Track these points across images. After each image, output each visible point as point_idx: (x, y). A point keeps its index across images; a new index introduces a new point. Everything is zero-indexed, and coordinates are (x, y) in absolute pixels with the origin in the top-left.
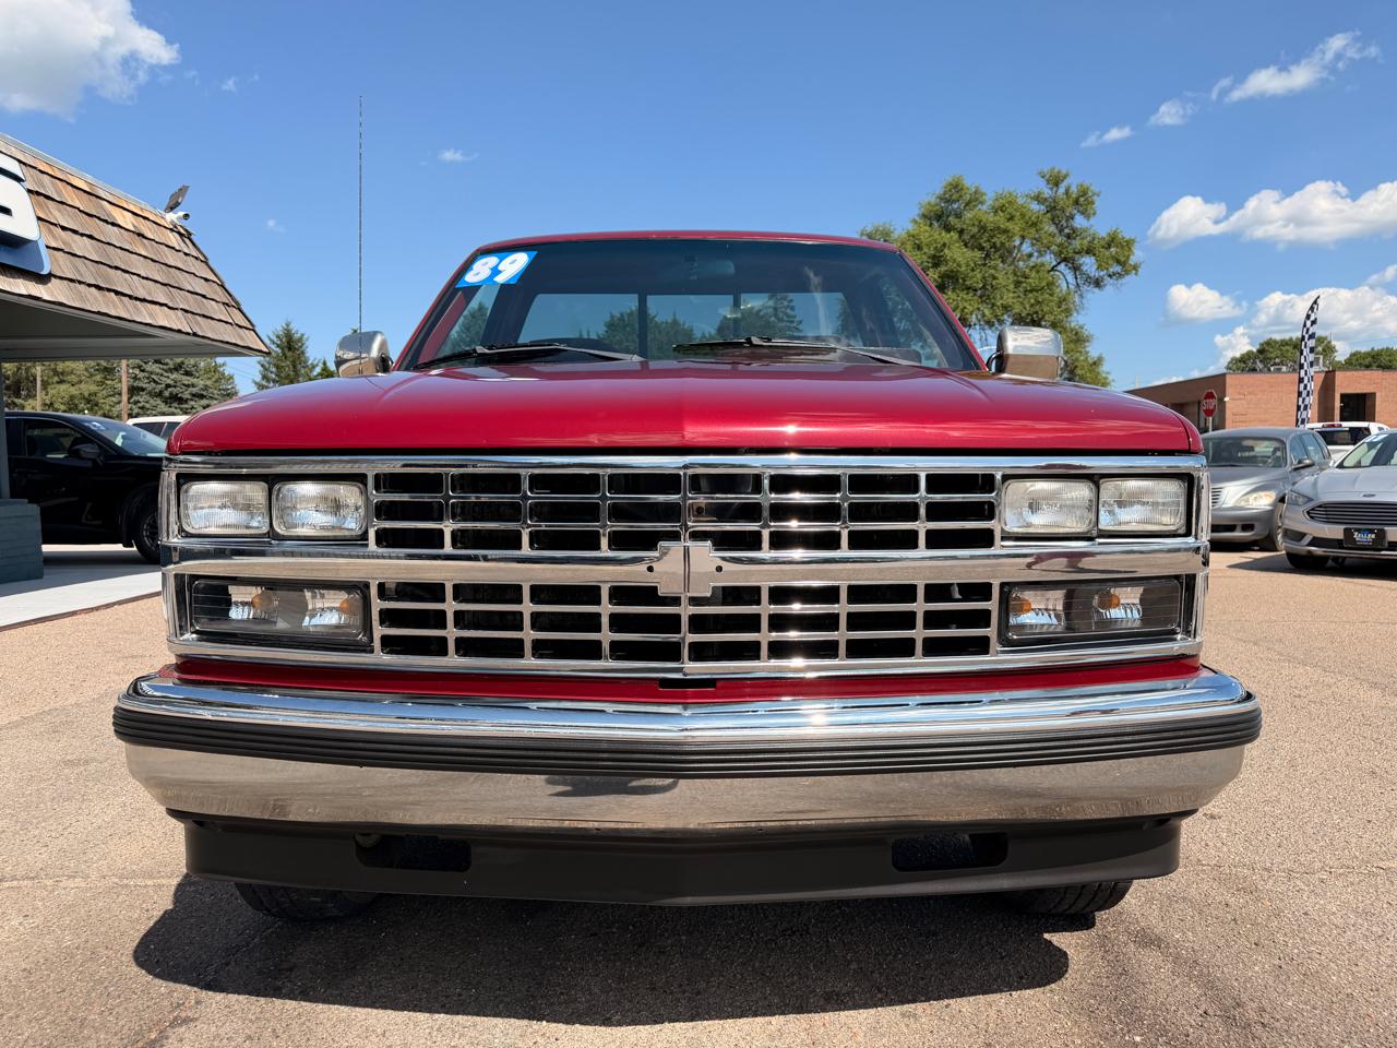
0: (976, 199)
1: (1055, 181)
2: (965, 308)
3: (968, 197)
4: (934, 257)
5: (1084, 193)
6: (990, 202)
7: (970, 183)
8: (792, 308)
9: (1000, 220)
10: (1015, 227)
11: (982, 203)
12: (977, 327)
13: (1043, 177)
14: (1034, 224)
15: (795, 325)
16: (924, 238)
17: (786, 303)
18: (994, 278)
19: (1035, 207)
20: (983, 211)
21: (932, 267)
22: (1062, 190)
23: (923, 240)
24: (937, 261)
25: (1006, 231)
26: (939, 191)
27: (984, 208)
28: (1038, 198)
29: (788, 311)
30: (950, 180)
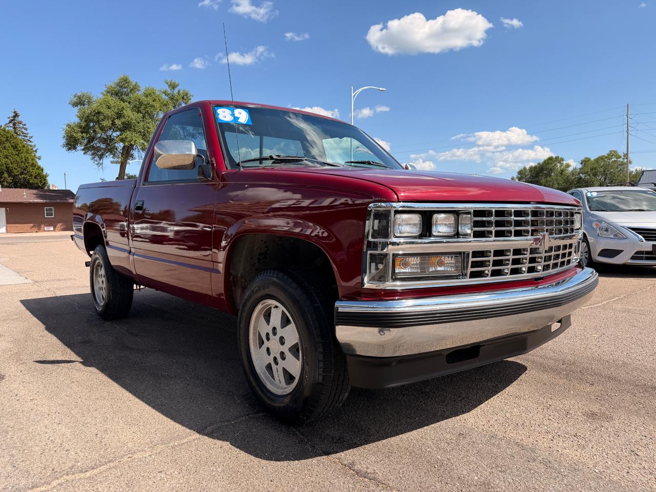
0: (135, 88)
1: (173, 86)
2: (136, 140)
3: (132, 87)
4: (117, 113)
5: (187, 94)
6: (143, 91)
7: (133, 80)
8: (26, 129)
9: (150, 100)
10: (157, 105)
11: (139, 90)
12: (137, 150)
13: (167, 83)
14: (165, 105)
15: (28, 138)
16: (112, 103)
17: (21, 126)
18: (148, 128)
19: (164, 96)
20: (140, 94)
21: (117, 118)
22: (176, 91)
23: (111, 104)
24: (119, 115)
25: (152, 106)
26: (116, 80)
27: (140, 93)
28: (165, 93)
29: (23, 130)
30: (122, 77)
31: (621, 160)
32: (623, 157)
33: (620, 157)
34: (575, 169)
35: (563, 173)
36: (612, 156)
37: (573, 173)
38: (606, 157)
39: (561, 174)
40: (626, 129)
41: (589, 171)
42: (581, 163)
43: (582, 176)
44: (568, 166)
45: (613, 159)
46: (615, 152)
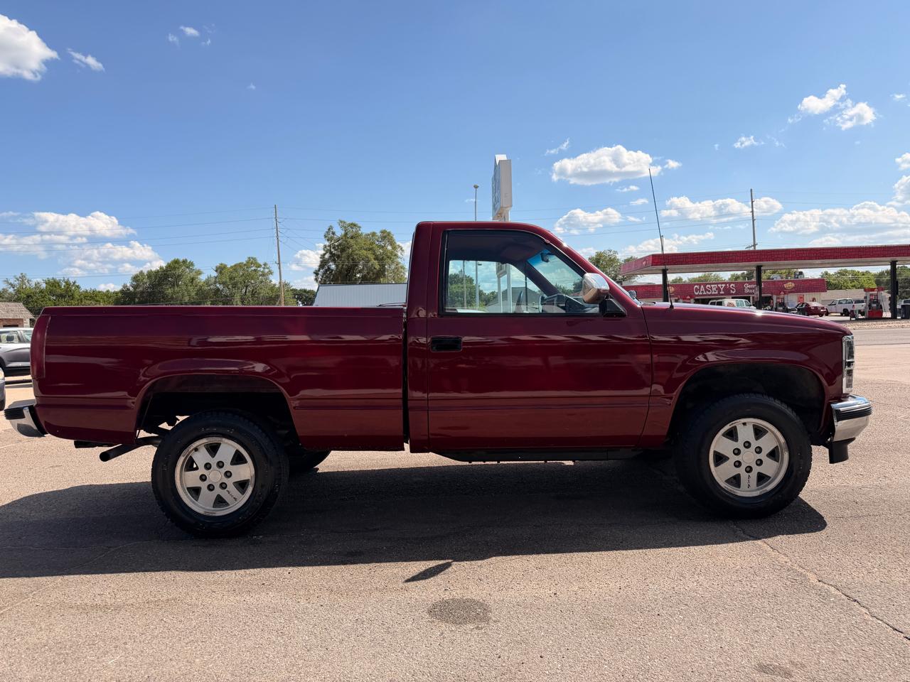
31: (262, 269)
32: (263, 266)
33: (260, 266)
34: (209, 278)
35: (194, 282)
36: (252, 264)
37: (207, 283)
38: (245, 265)
39: (192, 282)
40: (276, 235)
41: (228, 280)
42: (216, 271)
43: (221, 287)
44: (199, 273)
45: (253, 268)
46: (254, 259)
